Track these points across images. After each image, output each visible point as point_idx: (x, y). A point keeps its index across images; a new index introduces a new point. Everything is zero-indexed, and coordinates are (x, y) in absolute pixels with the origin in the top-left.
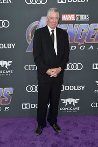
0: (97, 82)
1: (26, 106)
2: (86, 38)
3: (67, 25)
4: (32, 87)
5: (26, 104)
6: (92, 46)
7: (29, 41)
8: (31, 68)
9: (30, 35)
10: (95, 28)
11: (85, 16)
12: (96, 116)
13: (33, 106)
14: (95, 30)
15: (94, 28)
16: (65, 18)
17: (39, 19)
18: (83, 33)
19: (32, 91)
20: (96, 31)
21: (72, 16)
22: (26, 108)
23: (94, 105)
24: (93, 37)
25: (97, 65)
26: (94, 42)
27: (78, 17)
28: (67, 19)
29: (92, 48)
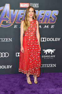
0: (43, 50)
3: (24, 10)
6: (40, 26)
11: (36, 5)
12: (43, 73)
14: (42, 14)
16: (22, 5)
17: (4, 5)
21: (27, 4)
24: (41, 19)
25: (44, 38)
26: (42, 23)
27: (31, 5)
28: (24, 7)
29: (41, 27)
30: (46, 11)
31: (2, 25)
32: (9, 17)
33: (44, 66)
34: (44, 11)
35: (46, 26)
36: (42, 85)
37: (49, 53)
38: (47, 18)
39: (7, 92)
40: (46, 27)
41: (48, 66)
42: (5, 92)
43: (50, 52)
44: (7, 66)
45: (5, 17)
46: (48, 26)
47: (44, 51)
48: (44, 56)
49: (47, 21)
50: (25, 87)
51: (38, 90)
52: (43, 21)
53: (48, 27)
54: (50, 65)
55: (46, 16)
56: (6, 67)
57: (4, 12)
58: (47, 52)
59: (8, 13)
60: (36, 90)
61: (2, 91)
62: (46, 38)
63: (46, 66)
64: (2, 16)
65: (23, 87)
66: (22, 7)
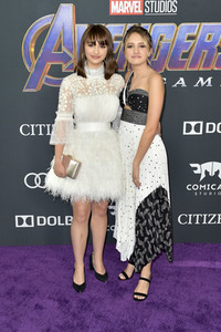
0: (192, 165)
1: (24, 221)
2: (168, 58)
4: (37, 176)
5: (24, 217)
6: (182, 79)
7: (30, 64)
8: (37, 130)
9: (33, 50)
10: (191, 34)
12: (189, 244)
13: (42, 221)
14: (190, 38)
15: (188, 34)
16: (118, 7)
17: (54, 10)
18: (162, 47)
19: (38, 185)
20: (192, 42)
21: (135, 2)
22: (25, 225)
23: (183, 219)
24: (186, 55)
25: (193, 124)
26: (188, 69)
27: (150, 5)
28: (124, 12)
29: (183, 83)
30: (204, 24)
31: (47, 79)
32: (71, 51)
33: (194, 219)
34: (198, 24)
35: (201, 79)
36: (186, 284)
37: (212, 174)
38: (206, 51)
39: (67, 302)
40: (203, 84)
41: (208, 219)
42: (59, 300)
43: (218, 172)
44: (67, 218)
45: (60, 50)
46: (209, 79)
47: (196, 169)
48: (196, 187)
49: (207, 63)
50: (126, 290)
51: (170, 301)
52: (194, 63)
53: (209, 85)
54: (216, 219)
55: (203, 45)
56: (63, 221)
57: (54, 32)
58: (207, 173)
59: (67, 36)
60: (165, 300)
61: (49, 298)
62: (201, 123)
63: (201, 219)
64: (49, 46)
65: (121, 288)
66: (118, 12)
